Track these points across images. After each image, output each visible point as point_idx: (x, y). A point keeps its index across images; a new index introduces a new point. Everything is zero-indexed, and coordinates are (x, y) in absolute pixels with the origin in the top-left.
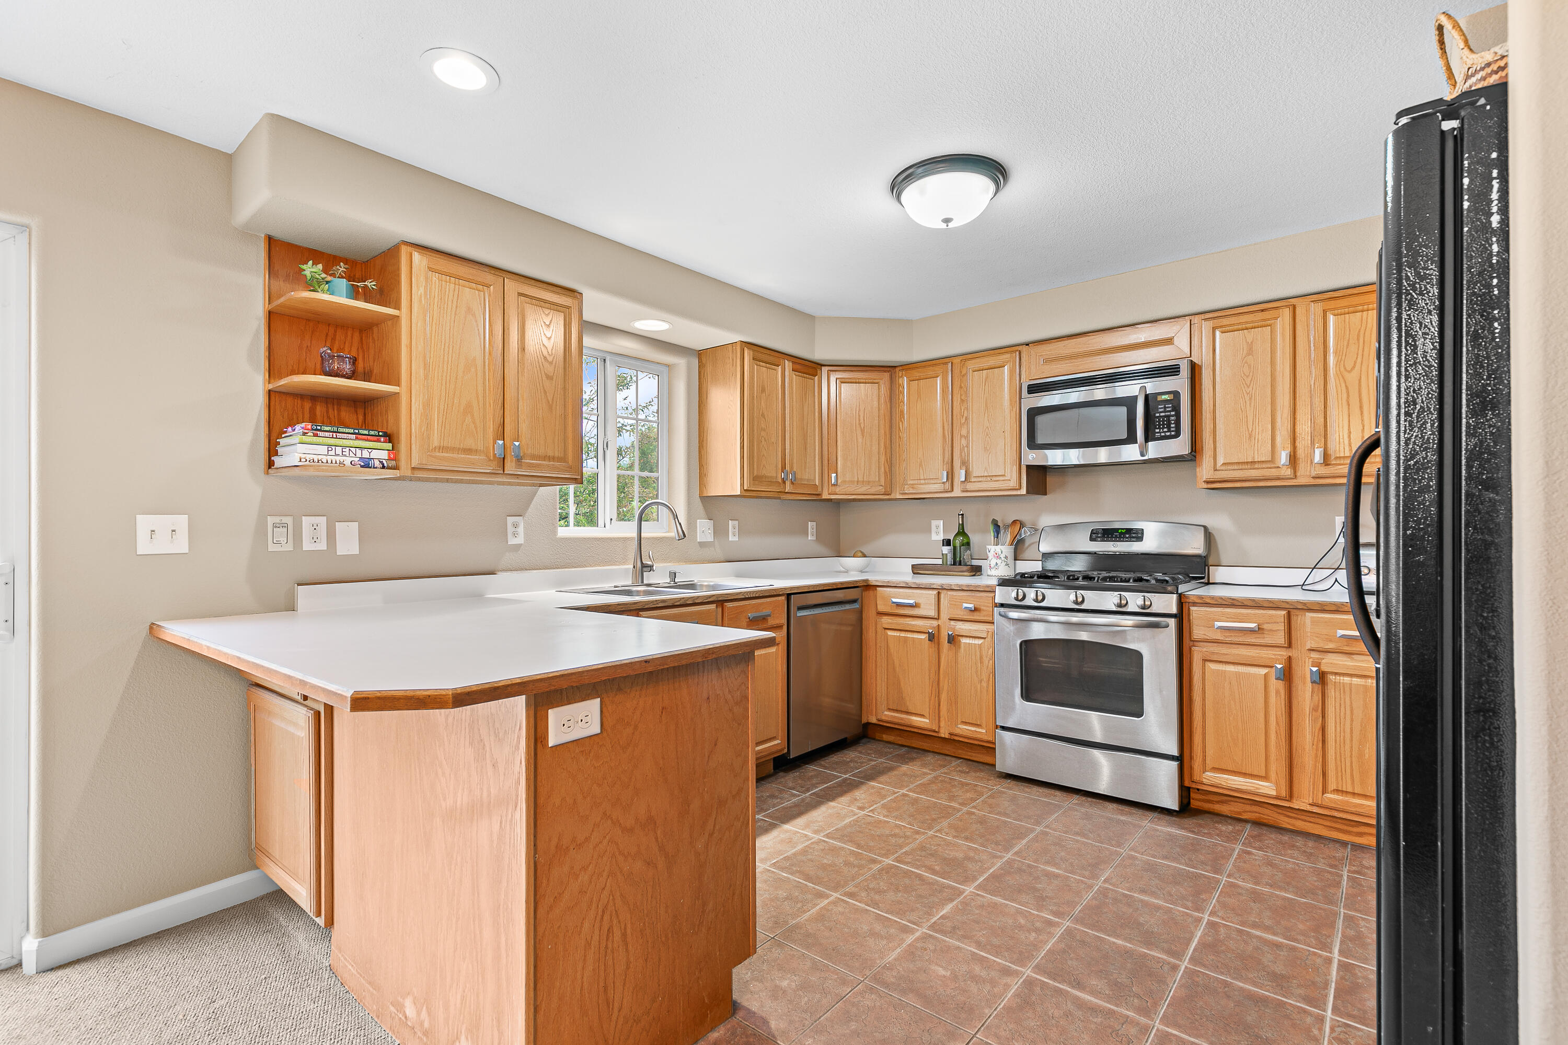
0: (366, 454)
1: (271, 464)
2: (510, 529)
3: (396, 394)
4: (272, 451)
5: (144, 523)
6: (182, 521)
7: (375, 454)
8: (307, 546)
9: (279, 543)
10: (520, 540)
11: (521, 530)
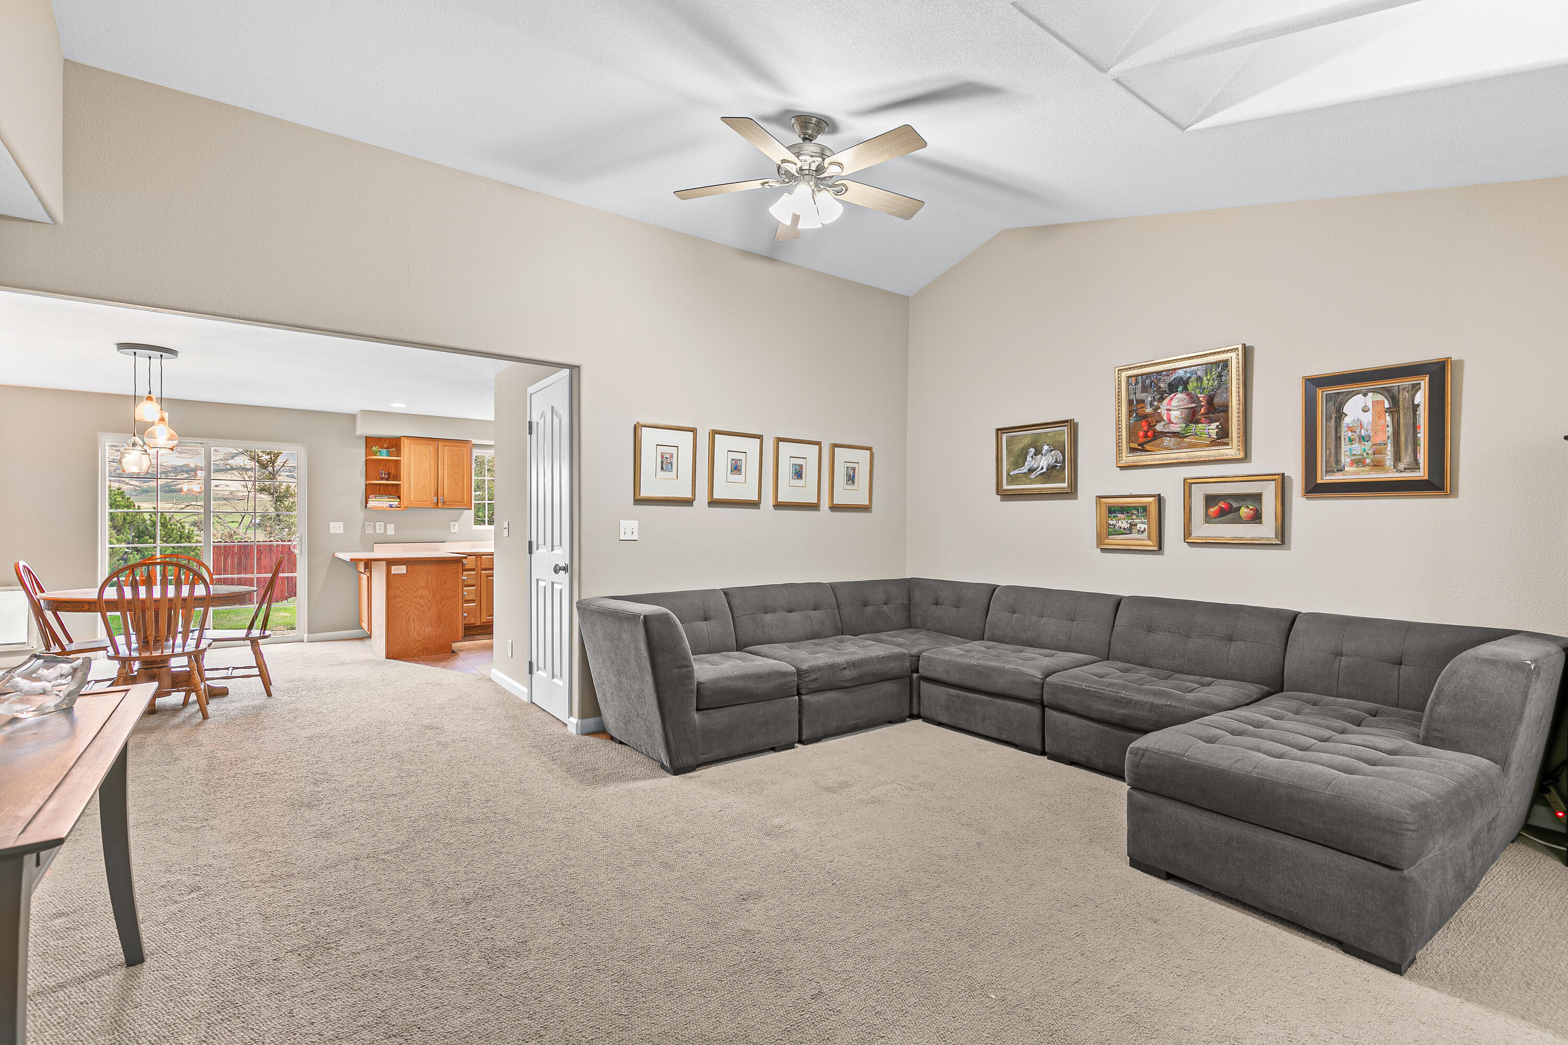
0: (391, 503)
1: (366, 506)
2: (452, 527)
3: (400, 484)
4: (366, 503)
5: (332, 524)
6: (341, 524)
7: (394, 503)
8: (378, 531)
9: (369, 531)
10: (456, 530)
11: (456, 526)
